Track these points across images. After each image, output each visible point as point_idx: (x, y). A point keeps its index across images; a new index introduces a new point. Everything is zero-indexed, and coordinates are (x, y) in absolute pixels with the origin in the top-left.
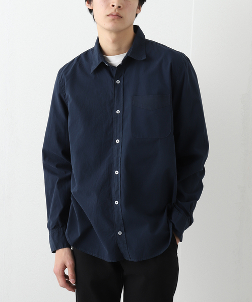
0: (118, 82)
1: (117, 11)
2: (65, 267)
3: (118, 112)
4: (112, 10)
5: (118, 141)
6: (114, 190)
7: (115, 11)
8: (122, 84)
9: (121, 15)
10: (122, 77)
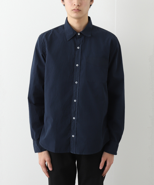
1: (77, 8)
2: (46, 162)
4: (74, 7)
5: (76, 82)
7: (76, 7)
8: (80, 49)
9: (80, 9)
10: (81, 45)
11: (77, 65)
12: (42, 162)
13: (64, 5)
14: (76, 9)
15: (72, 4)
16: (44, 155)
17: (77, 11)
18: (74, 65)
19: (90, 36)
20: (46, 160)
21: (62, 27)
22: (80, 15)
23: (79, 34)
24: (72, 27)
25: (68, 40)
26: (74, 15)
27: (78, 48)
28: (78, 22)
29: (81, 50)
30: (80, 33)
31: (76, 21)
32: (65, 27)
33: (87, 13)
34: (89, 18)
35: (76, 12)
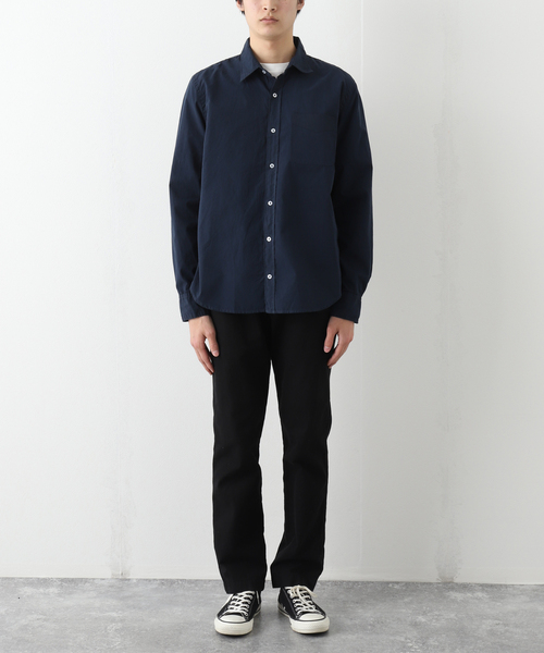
0: (275, 95)
2: (205, 338)
3: (273, 131)
4: (265, 14)
5: (272, 166)
6: (266, 225)
7: (269, 15)
9: (276, 18)
10: (280, 91)
12: (198, 340)
13: (243, 12)
14: (269, 18)
15: (259, 9)
16: (202, 324)
17: (271, 21)
20: (207, 335)
22: (276, 30)
26: (265, 30)
29: (280, 100)
33: (291, 28)
34: (297, 40)
35: (268, 24)
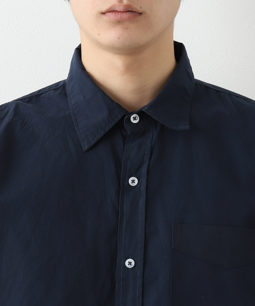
1: (126, 1)
8: (143, 188)
9: (137, 7)
10: (144, 170)
11: (130, 263)
14: (121, 8)
17: (125, 15)
18: (115, 262)
19: (187, 127)
21: (59, 88)
22: (137, 34)
23: (135, 119)
24: (105, 88)
25: (86, 147)
26: (112, 35)
27: (133, 181)
28: (130, 69)
29: (144, 192)
30: (141, 113)
31: (118, 62)
32: (68, 88)
33: (170, 26)
34: (179, 49)
35: (119, 22)
